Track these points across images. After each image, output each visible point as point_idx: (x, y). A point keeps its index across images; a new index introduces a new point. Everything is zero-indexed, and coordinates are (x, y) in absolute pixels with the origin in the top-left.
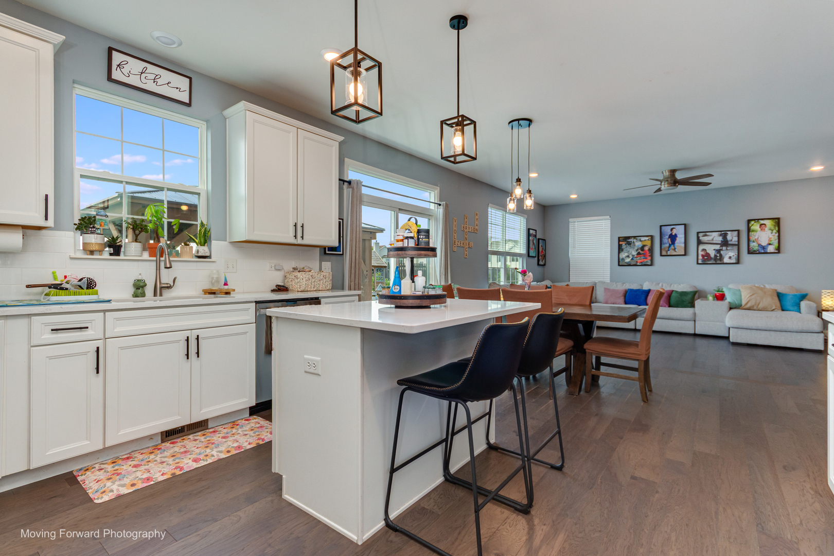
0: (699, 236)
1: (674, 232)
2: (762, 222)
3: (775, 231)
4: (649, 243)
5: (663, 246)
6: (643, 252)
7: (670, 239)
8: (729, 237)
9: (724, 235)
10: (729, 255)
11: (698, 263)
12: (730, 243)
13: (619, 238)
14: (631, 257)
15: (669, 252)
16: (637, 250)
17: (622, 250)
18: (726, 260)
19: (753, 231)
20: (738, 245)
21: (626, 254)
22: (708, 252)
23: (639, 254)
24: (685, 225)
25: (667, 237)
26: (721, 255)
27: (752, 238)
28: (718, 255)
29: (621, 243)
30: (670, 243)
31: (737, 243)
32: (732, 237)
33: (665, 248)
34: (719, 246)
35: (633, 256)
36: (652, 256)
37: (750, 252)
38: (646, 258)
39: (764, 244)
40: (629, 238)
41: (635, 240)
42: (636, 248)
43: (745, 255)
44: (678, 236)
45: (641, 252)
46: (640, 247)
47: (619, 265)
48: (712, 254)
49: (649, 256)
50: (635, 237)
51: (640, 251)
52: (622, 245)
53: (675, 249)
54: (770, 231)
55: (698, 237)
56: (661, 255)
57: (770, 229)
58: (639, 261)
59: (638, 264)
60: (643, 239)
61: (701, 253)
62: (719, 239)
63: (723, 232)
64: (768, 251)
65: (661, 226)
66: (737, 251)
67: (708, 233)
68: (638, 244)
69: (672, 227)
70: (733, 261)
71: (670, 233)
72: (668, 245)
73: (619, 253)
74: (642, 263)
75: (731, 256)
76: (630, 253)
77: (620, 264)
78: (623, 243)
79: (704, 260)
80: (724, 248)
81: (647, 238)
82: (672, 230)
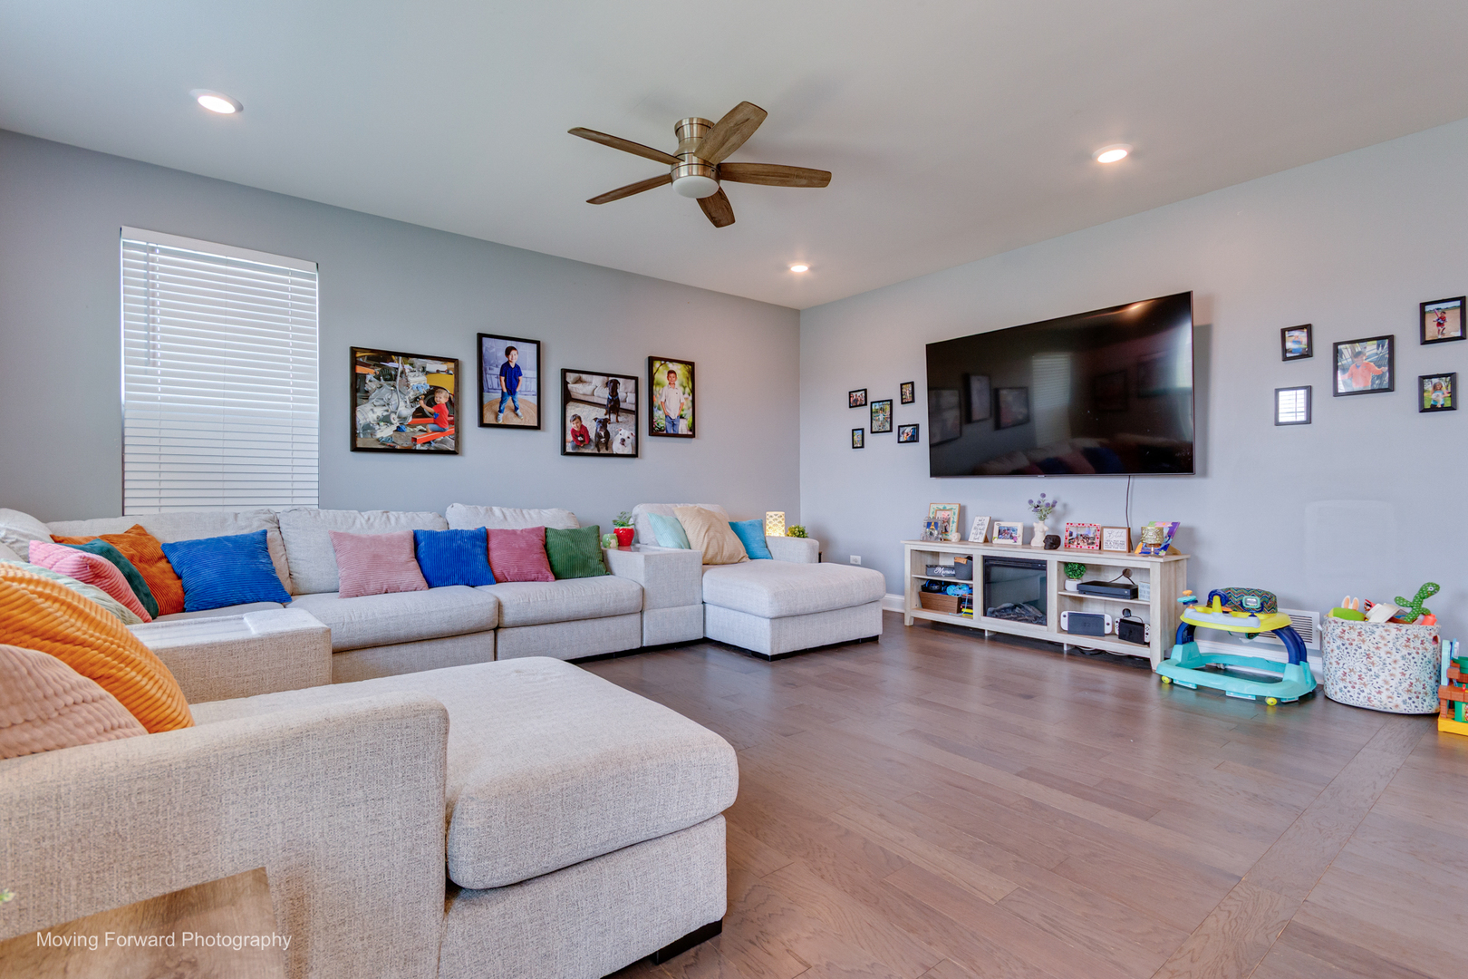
0: (568, 380)
1: (515, 359)
2: (671, 366)
3: (688, 390)
4: (447, 382)
5: (487, 397)
6: (431, 410)
7: (503, 378)
8: (621, 393)
9: (613, 386)
10: (621, 433)
11: (564, 453)
12: (623, 405)
13: (354, 351)
14: (396, 423)
15: (501, 415)
16: (416, 400)
17: (367, 397)
18: (617, 448)
19: (658, 384)
20: (636, 413)
21: (380, 412)
22: (584, 423)
23: (419, 413)
24: (538, 343)
25: (497, 371)
26: (607, 434)
27: (657, 402)
28: (603, 434)
29: (360, 370)
30: (505, 390)
31: (633, 408)
32: (625, 392)
33: (491, 404)
34: (604, 411)
35: (401, 418)
36: (456, 423)
37: (654, 431)
38: (442, 431)
39: (674, 416)
40: (387, 355)
41: (407, 367)
42: (412, 395)
43: (648, 443)
44: (523, 372)
45: (428, 409)
46: (423, 391)
47: (355, 449)
48: (592, 429)
49: (451, 423)
50: (407, 356)
51: (422, 403)
52: (364, 376)
53: (516, 409)
54: (682, 389)
55: (565, 383)
56: (482, 424)
57: (682, 385)
58: (420, 436)
59: (418, 447)
60: (432, 366)
61: (571, 425)
62: (603, 395)
63: (610, 379)
64: (680, 433)
65: (481, 336)
66: (634, 428)
67: (584, 377)
68: (418, 382)
69: (510, 344)
70: (628, 450)
71: (503, 360)
72: (498, 395)
73: (354, 406)
74: (429, 442)
75: (625, 437)
76: (392, 408)
77: (360, 444)
78: (370, 373)
79: (578, 445)
80: (613, 417)
81: (443, 367)
82: (508, 351)
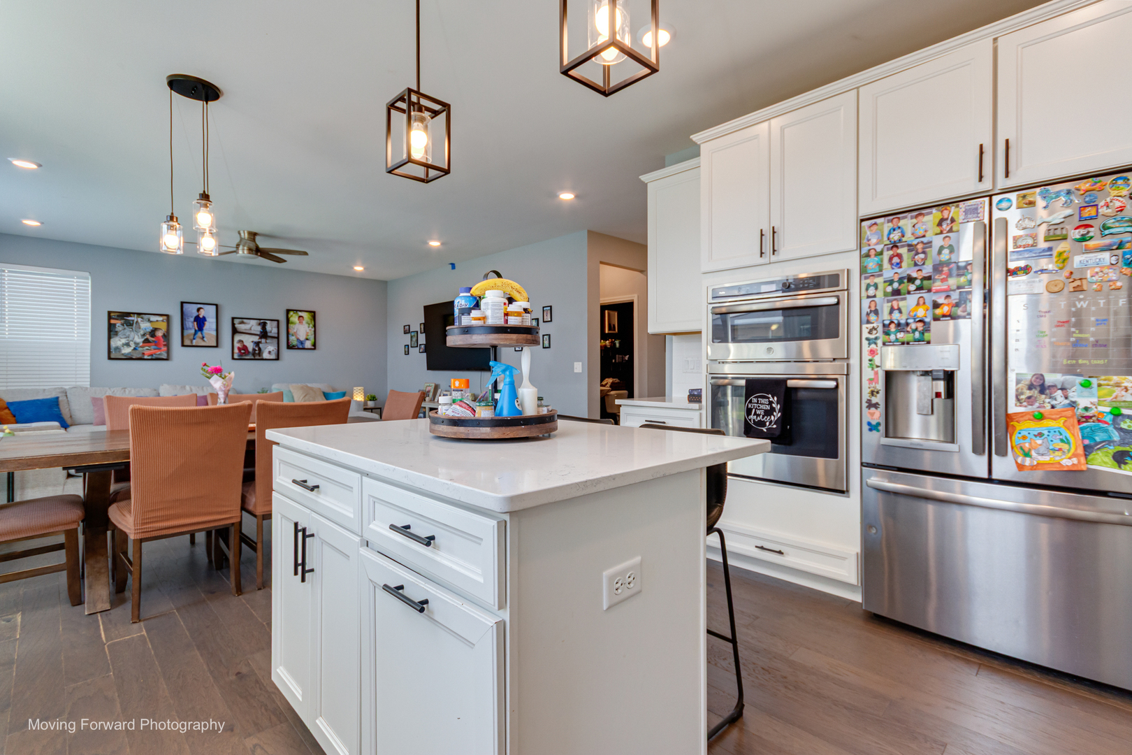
0: (235, 322)
1: (203, 313)
2: (300, 314)
3: (311, 325)
4: (163, 326)
6: (153, 339)
7: (195, 323)
8: (268, 328)
9: (264, 325)
10: (269, 349)
11: (233, 358)
12: (269, 334)
13: (109, 313)
14: (133, 346)
15: (194, 341)
16: (144, 335)
17: (116, 333)
18: (265, 355)
19: (292, 323)
20: (278, 338)
21: (124, 341)
22: (245, 344)
23: (146, 341)
24: (217, 305)
25: (192, 319)
26: (260, 349)
27: (291, 331)
28: (257, 349)
29: (112, 321)
30: (197, 329)
31: (276, 335)
32: (271, 328)
33: (188, 336)
34: (258, 337)
35: (136, 344)
36: (168, 346)
37: (290, 347)
38: (159, 349)
39: (302, 338)
40: (129, 314)
41: (139, 319)
42: (142, 332)
43: (285, 353)
44: (207, 319)
45: (151, 339)
46: (149, 330)
47: (110, 358)
48: (250, 347)
49: (165, 345)
50: (139, 314)
51: (148, 336)
52: (115, 325)
53: (203, 337)
54: (307, 325)
55: (233, 324)
56: (183, 345)
57: (307, 323)
58: (146, 352)
59: (146, 357)
60: (153, 318)
61: (237, 345)
62: (258, 329)
63: (262, 321)
64: (306, 347)
65: (182, 303)
67: (245, 321)
68: (145, 326)
69: (199, 306)
70: (273, 357)
71: (195, 314)
72: (193, 331)
73: (109, 338)
74: (152, 355)
75: (271, 350)
76: (130, 339)
77: (112, 356)
78: (118, 323)
79: (241, 354)
80: (263, 340)
81: (160, 318)
82: (199, 310)
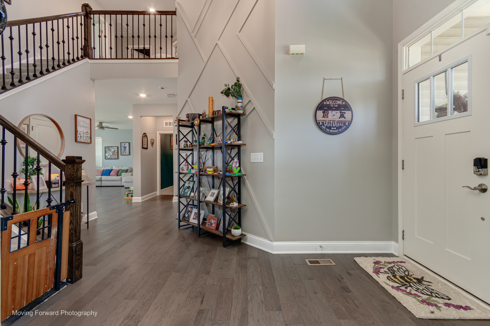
1: (125, 145)
4: (117, 150)
13: (105, 147)
14: (110, 155)
15: (124, 154)
16: (112, 152)
17: (107, 152)
21: (108, 154)
23: (113, 154)
24: (129, 143)
25: (123, 147)
35: (111, 155)
36: (118, 155)
38: (116, 156)
40: (109, 147)
41: (111, 148)
44: (127, 147)
47: (105, 159)
52: (106, 150)
53: (126, 152)
56: (121, 155)
59: (113, 158)
60: (114, 148)
65: (121, 143)
68: (113, 150)
69: (125, 143)
72: (123, 151)
73: (105, 154)
81: (116, 148)
82: (124, 145)
